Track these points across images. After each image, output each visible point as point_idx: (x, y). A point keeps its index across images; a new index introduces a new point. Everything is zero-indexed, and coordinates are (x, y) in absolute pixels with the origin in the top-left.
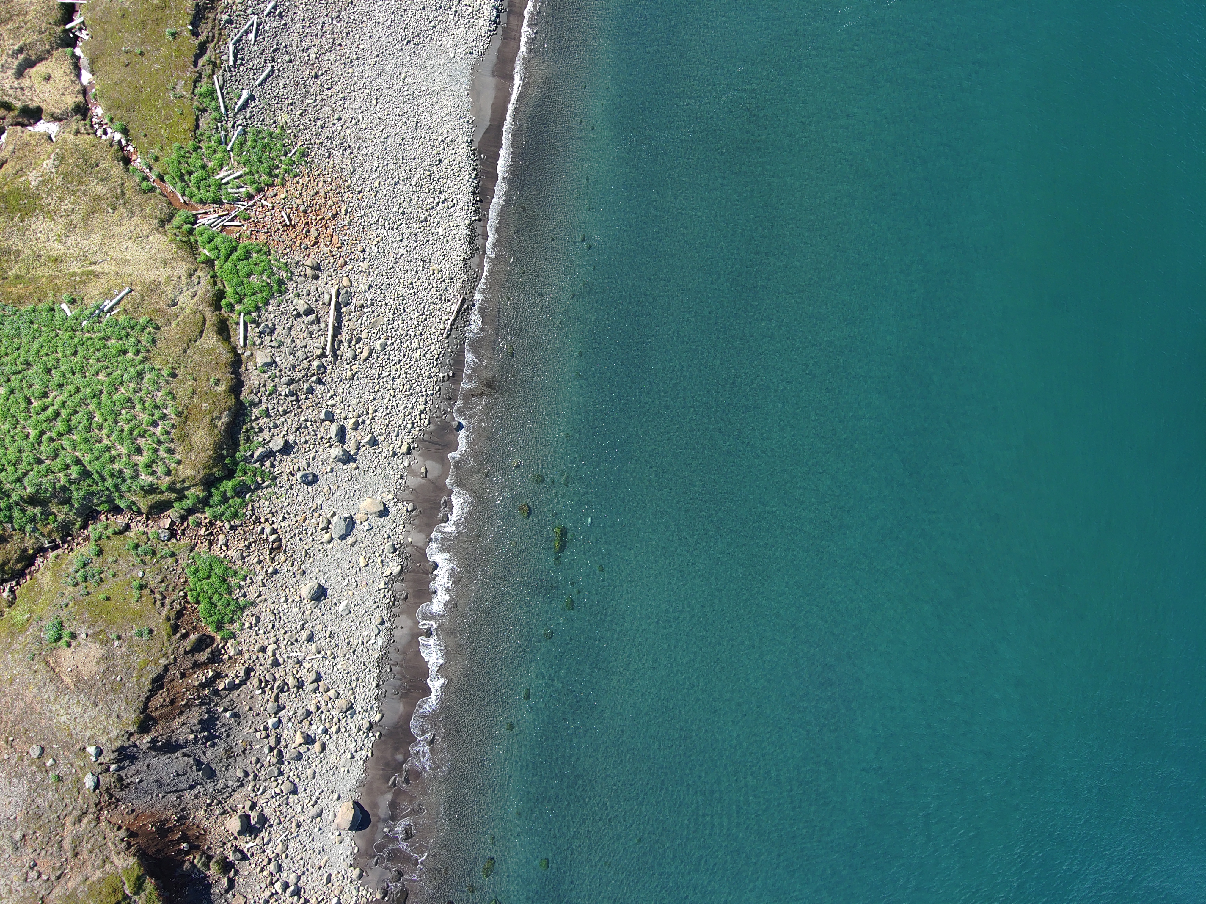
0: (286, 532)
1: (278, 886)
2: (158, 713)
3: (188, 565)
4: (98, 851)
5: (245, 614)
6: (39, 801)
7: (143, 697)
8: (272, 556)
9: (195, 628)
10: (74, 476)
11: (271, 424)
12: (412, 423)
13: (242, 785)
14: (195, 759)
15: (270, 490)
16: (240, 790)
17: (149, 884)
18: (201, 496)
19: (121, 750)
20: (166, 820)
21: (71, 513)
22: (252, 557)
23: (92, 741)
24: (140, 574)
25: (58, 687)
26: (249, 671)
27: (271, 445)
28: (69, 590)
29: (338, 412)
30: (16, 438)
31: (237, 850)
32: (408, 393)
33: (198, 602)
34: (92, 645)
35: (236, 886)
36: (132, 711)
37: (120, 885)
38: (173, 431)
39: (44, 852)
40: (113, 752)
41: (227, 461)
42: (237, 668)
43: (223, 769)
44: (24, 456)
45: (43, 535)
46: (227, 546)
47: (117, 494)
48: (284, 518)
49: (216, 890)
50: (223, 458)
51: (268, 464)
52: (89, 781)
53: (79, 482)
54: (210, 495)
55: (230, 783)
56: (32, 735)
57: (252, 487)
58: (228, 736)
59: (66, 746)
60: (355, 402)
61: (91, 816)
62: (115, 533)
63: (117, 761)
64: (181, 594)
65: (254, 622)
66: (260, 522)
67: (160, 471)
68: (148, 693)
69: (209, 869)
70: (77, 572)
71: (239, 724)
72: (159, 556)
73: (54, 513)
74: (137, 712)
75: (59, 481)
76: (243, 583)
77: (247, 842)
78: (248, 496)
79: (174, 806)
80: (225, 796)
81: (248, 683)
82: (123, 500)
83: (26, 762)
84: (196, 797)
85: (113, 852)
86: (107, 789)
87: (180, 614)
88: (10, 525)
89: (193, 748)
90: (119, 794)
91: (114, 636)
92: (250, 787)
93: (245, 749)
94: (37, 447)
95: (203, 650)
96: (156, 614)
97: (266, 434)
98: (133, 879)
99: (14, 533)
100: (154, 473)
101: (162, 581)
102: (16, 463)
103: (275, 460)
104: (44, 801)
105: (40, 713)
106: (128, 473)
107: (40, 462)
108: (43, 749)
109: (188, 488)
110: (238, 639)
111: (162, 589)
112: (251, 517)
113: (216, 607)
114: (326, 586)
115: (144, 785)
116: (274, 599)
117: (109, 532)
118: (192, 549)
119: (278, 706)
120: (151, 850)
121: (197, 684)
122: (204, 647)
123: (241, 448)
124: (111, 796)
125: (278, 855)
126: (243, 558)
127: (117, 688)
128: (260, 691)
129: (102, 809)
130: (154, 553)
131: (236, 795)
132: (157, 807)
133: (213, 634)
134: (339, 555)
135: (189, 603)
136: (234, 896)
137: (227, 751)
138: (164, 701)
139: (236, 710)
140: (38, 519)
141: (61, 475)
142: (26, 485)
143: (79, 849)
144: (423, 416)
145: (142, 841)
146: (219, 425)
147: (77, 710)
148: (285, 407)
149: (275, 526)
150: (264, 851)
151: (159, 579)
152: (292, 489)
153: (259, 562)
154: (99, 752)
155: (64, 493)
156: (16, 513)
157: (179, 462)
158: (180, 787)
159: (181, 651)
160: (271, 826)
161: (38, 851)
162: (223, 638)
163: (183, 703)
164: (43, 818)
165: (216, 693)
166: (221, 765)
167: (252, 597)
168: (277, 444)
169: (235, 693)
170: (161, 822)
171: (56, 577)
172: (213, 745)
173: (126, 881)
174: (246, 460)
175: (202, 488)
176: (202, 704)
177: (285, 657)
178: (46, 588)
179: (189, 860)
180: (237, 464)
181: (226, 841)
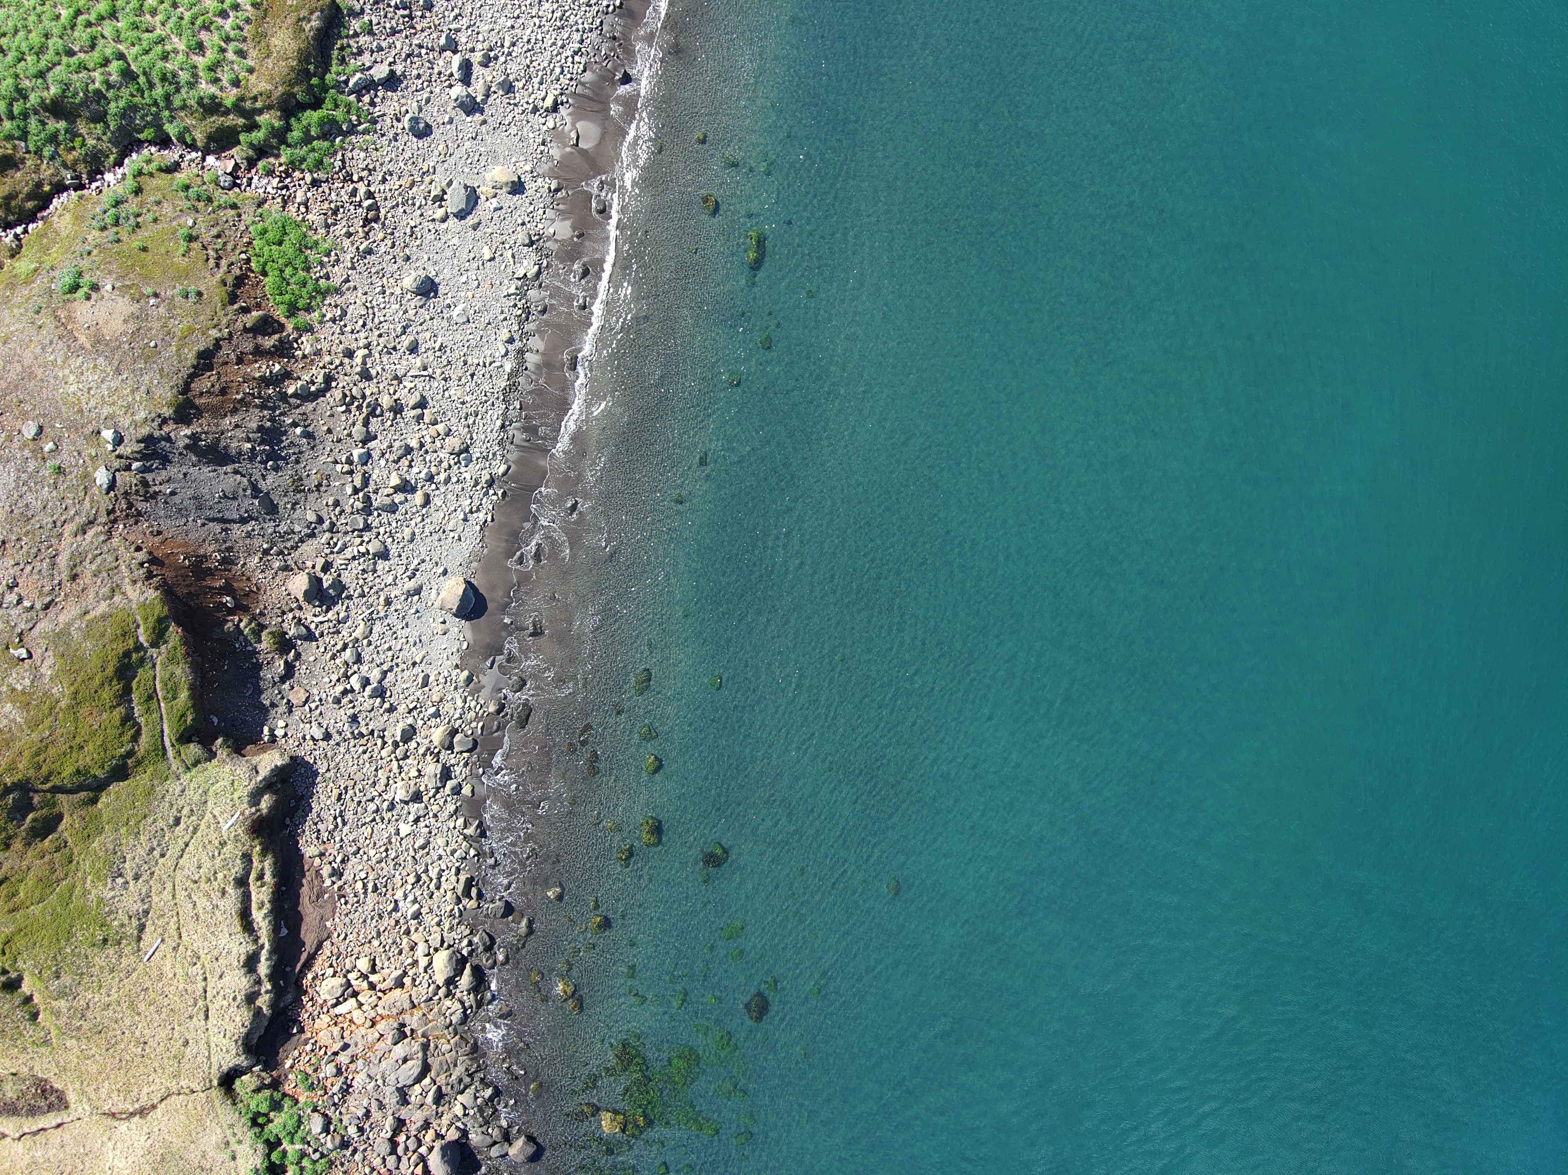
0: (386, 199)
1: (355, 682)
2: (203, 401)
3: (253, 222)
4: (105, 575)
5: (327, 302)
6: (29, 498)
7: (184, 373)
8: (366, 229)
9: (258, 306)
10: (114, 78)
11: (375, 44)
12: (562, 67)
13: (312, 535)
14: (249, 481)
15: (367, 137)
16: (310, 542)
17: (174, 633)
18: (276, 125)
19: (148, 440)
20: (205, 556)
21: (104, 138)
22: (339, 227)
23: (110, 423)
24: (190, 223)
25: (69, 346)
26: (329, 379)
27: (372, 72)
28: (94, 236)
29: (464, 40)
30: (43, 17)
31: (299, 622)
32: (558, 24)
33: (265, 274)
34: (120, 300)
35: (297, 673)
36: (167, 388)
37: (132, 627)
38: (247, 27)
39: (29, 568)
40: (139, 441)
41: (315, 81)
42: (314, 371)
43: (289, 506)
44: (51, 42)
45: (65, 165)
46: (307, 208)
47: (167, 113)
48: (384, 180)
49: (267, 674)
50: (308, 75)
51: (366, 99)
52: (102, 477)
53: (119, 89)
54: (288, 128)
55: (297, 528)
56: (28, 407)
57: (344, 127)
58: (297, 462)
59: (73, 427)
60: (486, 28)
61: (100, 528)
62: (160, 170)
63: (143, 456)
64: (243, 256)
65: (339, 312)
66: (353, 182)
67: (226, 78)
68: (192, 370)
69: (260, 641)
70: (105, 212)
71: (312, 448)
72: (216, 204)
73: (81, 135)
74: (175, 390)
75: (93, 82)
76: (326, 259)
77: (315, 615)
78: (338, 140)
79: (217, 540)
80: (289, 544)
81: (328, 395)
82: (175, 124)
83: (16, 444)
84: (249, 535)
85: (127, 580)
86: (126, 493)
87: (240, 281)
88: (23, 144)
89: (249, 466)
90: (141, 506)
91: (149, 290)
92: (323, 541)
93: (320, 485)
94: (69, 32)
95: (270, 335)
96: (208, 275)
97: (366, 59)
98: (151, 620)
99: (27, 156)
100: (216, 81)
101: (218, 236)
102: (41, 51)
103: (376, 96)
104: (37, 499)
105: (42, 380)
106: (184, 76)
107: (71, 53)
108: (41, 429)
109: (260, 112)
110: (316, 335)
111: (218, 247)
112: (340, 170)
113: (288, 284)
114: (437, 280)
115: (177, 499)
116: (366, 289)
117: (153, 167)
118: (260, 205)
119: (368, 432)
120: (181, 591)
121: (257, 375)
122: (270, 330)
123: (334, 69)
124: (130, 506)
125: (357, 640)
126: (328, 226)
127: (150, 355)
128: (344, 408)
129: (115, 521)
130: (210, 200)
131: (304, 547)
132: (193, 536)
133: (283, 320)
134: (455, 241)
135: (253, 272)
136: (292, 688)
137: (294, 481)
138: (213, 386)
139: (310, 429)
140: (61, 138)
141: (97, 75)
142: (50, 81)
143: (79, 569)
144: (577, 58)
145: (169, 574)
146: (307, 28)
147: (92, 377)
148: (393, 22)
149: (372, 189)
150: (338, 632)
151: (214, 231)
152: (396, 140)
153: (349, 235)
154: (119, 440)
155: (98, 103)
156: (33, 124)
157: (251, 71)
158: (227, 515)
159: (239, 325)
160: (350, 597)
161: (22, 566)
162: (296, 328)
163: (239, 397)
164: (32, 521)
165: (284, 397)
166: (286, 499)
167: (336, 281)
168: (380, 72)
169: (310, 406)
170: (197, 556)
171: (79, 218)
172: (277, 469)
173: (141, 623)
174: (340, 87)
175: (279, 114)
176: (263, 407)
177: (379, 369)
178: (64, 234)
179: (233, 621)
180: (327, 92)
181: (286, 609)
